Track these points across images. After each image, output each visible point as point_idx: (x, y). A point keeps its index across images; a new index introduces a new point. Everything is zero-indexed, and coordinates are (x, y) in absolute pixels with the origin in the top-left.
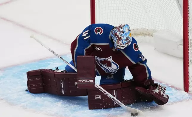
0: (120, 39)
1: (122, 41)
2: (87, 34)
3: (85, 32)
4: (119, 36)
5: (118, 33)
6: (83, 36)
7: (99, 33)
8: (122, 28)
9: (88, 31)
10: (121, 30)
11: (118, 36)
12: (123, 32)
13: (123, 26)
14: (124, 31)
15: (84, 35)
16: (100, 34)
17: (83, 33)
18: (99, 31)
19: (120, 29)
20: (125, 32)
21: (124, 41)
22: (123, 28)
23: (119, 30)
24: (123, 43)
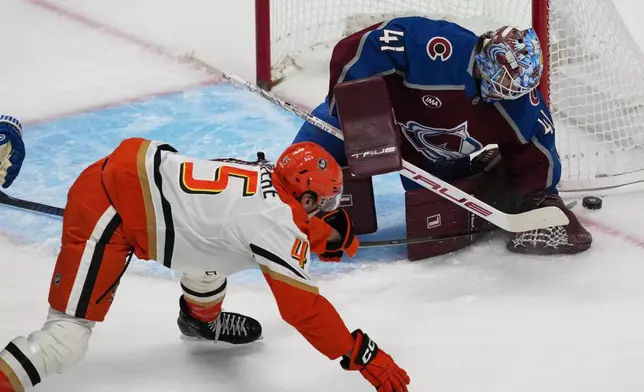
0: (515, 72)
1: (522, 78)
2: (395, 39)
3: (391, 32)
4: (514, 65)
5: (509, 56)
6: (381, 39)
7: (441, 55)
8: (521, 41)
9: (401, 34)
10: (520, 46)
11: (508, 65)
12: (525, 53)
13: (525, 35)
14: (527, 49)
15: (386, 38)
16: (443, 60)
17: (386, 32)
18: (440, 49)
19: (517, 42)
20: (532, 54)
21: (526, 79)
22: (525, 40)
23: (513, 46)
24: (522, 84)
